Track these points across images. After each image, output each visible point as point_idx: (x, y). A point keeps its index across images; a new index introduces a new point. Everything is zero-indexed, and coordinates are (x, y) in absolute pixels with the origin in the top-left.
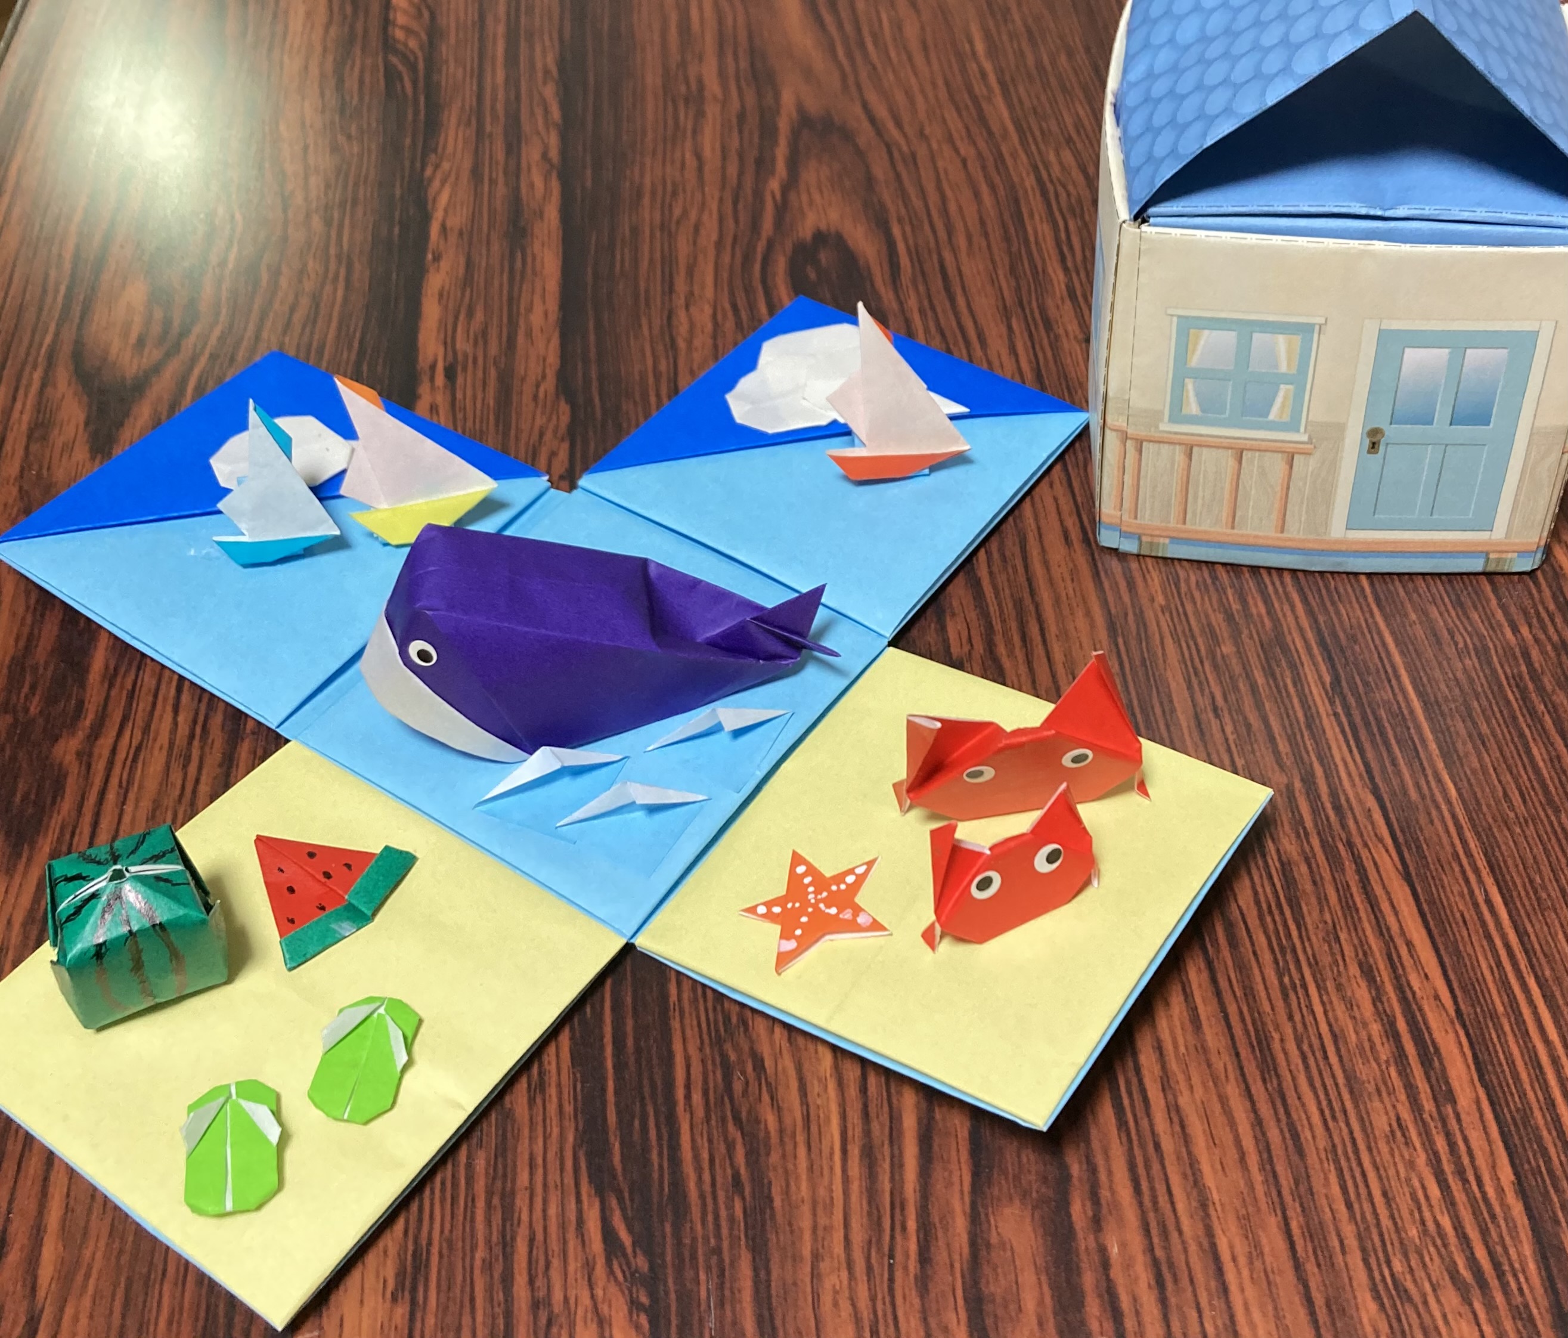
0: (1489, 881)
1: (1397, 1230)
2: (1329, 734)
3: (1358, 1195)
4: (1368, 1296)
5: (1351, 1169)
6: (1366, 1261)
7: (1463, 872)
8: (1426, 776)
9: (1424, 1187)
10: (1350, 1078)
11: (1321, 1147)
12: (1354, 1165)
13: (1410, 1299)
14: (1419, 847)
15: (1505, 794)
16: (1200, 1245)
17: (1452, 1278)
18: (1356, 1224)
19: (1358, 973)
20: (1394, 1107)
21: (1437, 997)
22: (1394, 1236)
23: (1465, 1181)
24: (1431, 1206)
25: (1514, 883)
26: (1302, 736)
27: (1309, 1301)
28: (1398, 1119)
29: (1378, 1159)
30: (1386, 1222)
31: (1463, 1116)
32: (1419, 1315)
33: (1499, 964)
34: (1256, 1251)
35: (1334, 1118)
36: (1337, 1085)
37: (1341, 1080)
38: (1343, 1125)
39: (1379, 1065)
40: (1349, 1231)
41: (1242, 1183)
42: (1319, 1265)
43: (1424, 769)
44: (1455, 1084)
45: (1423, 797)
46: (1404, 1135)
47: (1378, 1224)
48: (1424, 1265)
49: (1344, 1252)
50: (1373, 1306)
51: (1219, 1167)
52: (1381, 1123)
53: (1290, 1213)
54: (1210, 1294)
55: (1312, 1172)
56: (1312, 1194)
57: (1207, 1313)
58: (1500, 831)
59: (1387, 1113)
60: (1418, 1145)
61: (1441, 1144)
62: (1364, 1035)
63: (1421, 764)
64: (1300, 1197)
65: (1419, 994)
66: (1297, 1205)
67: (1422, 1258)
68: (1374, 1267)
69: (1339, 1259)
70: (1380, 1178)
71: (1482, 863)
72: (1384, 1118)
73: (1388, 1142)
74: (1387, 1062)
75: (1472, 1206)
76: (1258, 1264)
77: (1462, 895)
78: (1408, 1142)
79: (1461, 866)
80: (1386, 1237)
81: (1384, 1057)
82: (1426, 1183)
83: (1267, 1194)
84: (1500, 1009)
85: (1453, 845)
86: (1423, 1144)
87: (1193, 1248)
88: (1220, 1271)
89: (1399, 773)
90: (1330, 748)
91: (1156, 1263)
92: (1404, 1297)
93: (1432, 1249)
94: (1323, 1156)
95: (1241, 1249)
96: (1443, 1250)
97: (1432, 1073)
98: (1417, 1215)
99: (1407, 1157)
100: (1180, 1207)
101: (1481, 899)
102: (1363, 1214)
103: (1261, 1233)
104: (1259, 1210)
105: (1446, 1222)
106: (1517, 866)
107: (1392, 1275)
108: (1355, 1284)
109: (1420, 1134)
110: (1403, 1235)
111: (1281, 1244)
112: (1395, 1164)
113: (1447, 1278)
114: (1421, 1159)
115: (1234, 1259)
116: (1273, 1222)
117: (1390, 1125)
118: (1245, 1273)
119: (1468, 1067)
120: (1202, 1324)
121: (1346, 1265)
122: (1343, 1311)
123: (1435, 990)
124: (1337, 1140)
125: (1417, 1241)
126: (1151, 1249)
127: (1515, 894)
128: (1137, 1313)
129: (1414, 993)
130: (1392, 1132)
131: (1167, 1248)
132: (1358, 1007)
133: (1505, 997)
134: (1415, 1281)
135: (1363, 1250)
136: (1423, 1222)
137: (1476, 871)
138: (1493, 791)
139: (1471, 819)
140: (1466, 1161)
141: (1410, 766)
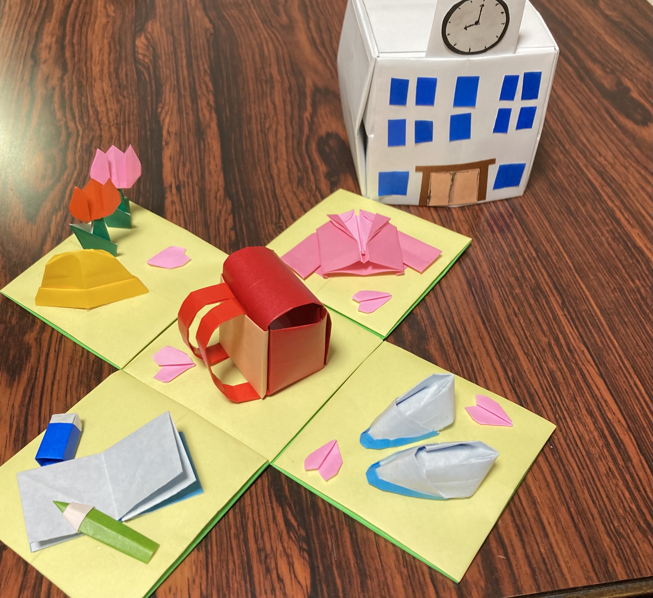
0: (635, 377)
1: (615, 511)
2: (564, 323)
3: (597, 498)
4: (606, 536)
5: (593, 488)
6: (603, 523)
7: (624, 374)
8: (604, 337)
9: (623, 494)
10: (588, 453)
11: (580, 480)
12: (594, 486)
13: (623, 536)
14: (605, 364)
15: (637, 344)
16: (535, 519)
17: (638, 527)
18: (597, 509)
19: (586, 413)
20: (607, 463)
21: (619, 421)
22: (614, 513)
23: (639, 491)
24: (627, 501)
25: (645, 378)
26: (552, 323)
27: (582, 539)
28: (610, 468)
29: (603, 484)
30: (609, 508)
31: (636, 467)
32: (627, 542)
33: (643, 408)
34: (558, 521)
35: (583, 468)
36: (583, 456)
37: (584, 453)
38: (587, 471)
39: (599, 448)
40: (595, 511)
41: (549, 494)
42: (584, 525)
43: (603, 335)
44: (631, 455)
45: (604, 346)
46: (612, 474)
47: (606, 508)
48: (627, 523)
49: (594, 520)
50: (608, 539)
51: (538, 488)
52: (603, 470)
53: (570, 505)
54: (541, 537)
55: (576, 489)
56: (578, 498)
57: (540, 544)
58: (637, 357)
59: (604, 466)
60: (619, 478)
61: (628, 477)
62: (591, 436)
63: (602, 333)
64: (574, 500)
65: (612, 421)
66: (573, 502)
67: (625, 521)
68: (606, 524)
69: (592, 522)
70: (605, 491)
71: (631, 370)
72: (604, 468)
73: (606, 477)
74: (602, 446)
75: (643, 500)
76: (559, 525)
77: (624, 382)
78: (614, 477)
79: (623, 371)
80: (610, 513)
81: (600, 445)
82: (624, 493)
83: (560, 498)
84: (645, 425)
85: (619, 364)
86: (621, 478)
87: (532, 519)
88: (544, 528)
89: (593, 337)
90: (564, 328)
91: (517, 526)
92: (620, 536)
93: (629, 517)
94: (581, 482)
95: (552, 520)
96: (634, 518)
97: (621, 450)
98: (622, 505)
99: (615, 482)
100: (525, 504)
101: (632, 384)
102: (600, 505)
103: (559, 513)
104: (557, 504)
105: (634, 507)
106: (645, 371)
107: (614, 527)
108: (600, 532)
109: (619, 474)
110: (617, 512)
111: (568, 517)
112: (610, 486)
113: (636, 527)
114: (621, 483)
115: (549, 524)
116: (563, 509)
117: (606, 471)
118: (554, 528)
119: (635, 447)
120: (539, 549)
121: (595, 525)
122: (596, 542)
123: (618, 419)
124: (586, 477)
125: (623, 514)
126: (514, 521)
127: (646, 381)
128: (512, 545)
129: (610, 420)
130: (608, 473)
131: (521, 520)
132: (588, 426)
133: (647, 421)
134: (624, 529)
135: (601, 518)
136: (624, 507)
137: (629, 373)
138: (632, 343)
139: (625, 354)
140: (639, 483)
141: (598, 334)
